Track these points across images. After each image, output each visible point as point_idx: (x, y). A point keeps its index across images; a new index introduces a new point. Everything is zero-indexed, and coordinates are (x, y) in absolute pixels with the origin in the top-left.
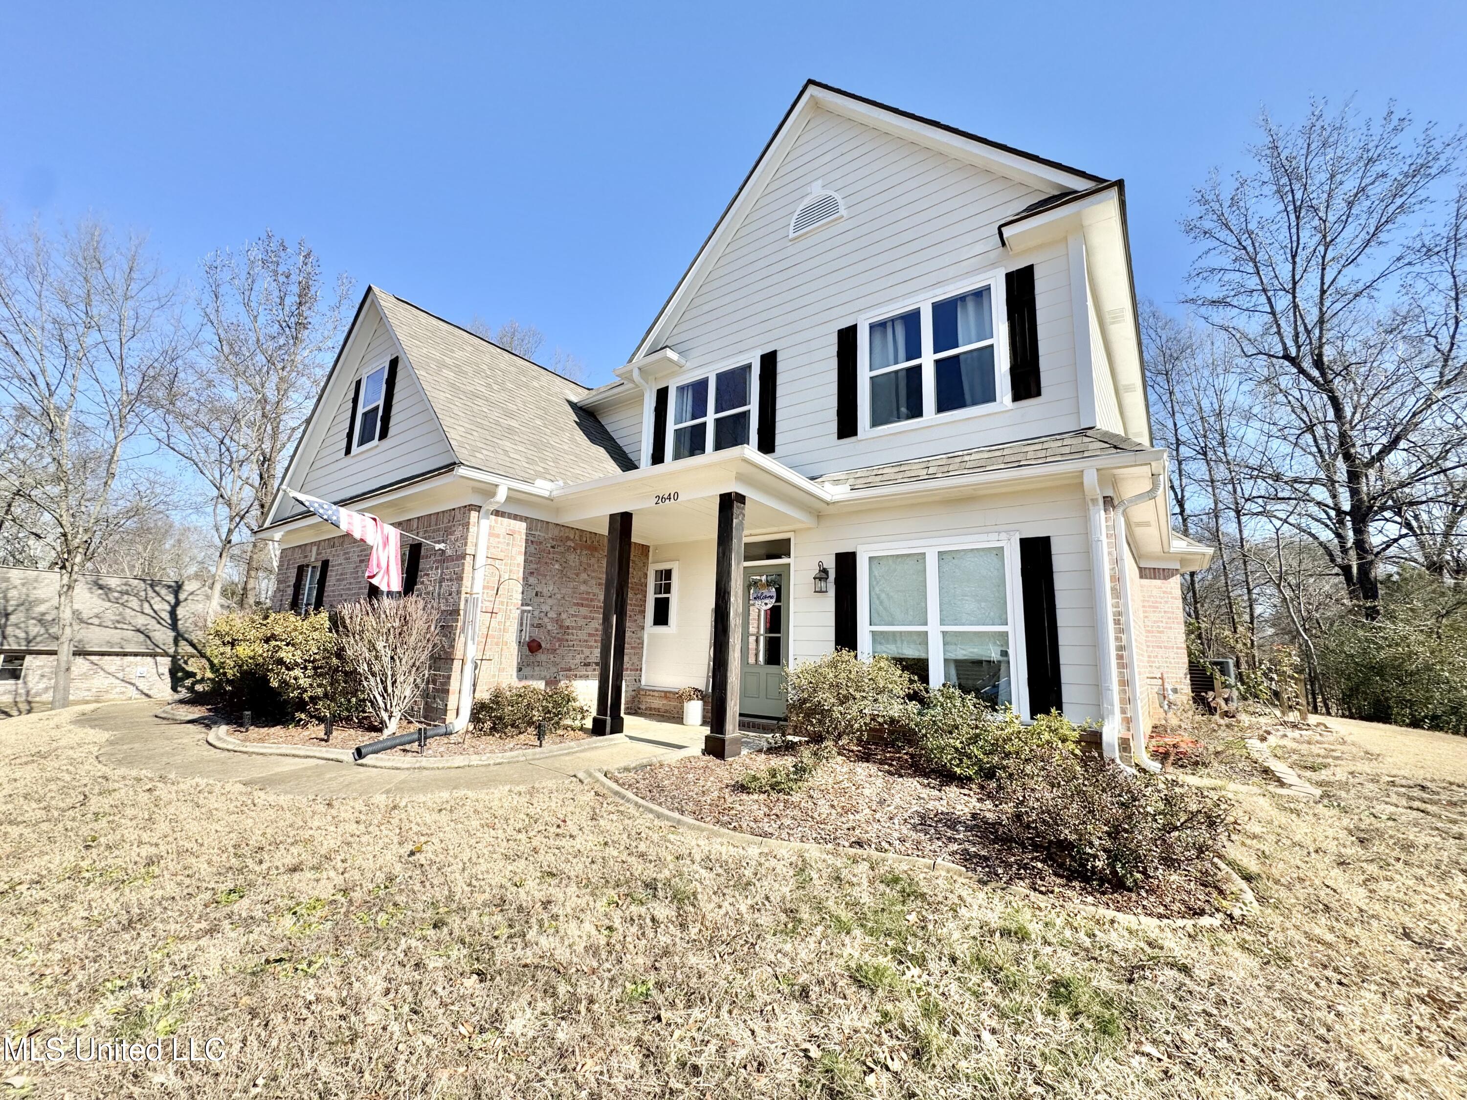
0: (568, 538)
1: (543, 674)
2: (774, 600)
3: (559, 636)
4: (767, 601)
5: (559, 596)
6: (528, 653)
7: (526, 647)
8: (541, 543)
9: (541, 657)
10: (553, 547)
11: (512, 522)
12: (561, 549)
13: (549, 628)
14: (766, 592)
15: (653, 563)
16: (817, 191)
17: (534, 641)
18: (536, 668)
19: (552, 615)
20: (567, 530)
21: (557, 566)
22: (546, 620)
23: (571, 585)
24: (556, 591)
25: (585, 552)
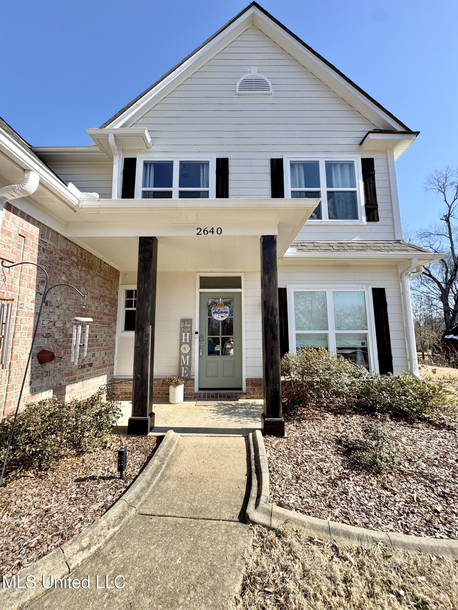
0: (73, 254)
1: (51, 383)
2: (228, 315)
3: (64, 344)
4: (222, 315)
5: (65, 307)
6: (37, 364)
7: (36, 359)
8: (51, 252)
9: (49, 366)
10: (61, 259)
11: (25, 223)
12: (66, 262)
13: (57, 337)
14: (222, 309)
15: (122, 284)
16: (254, 73)
17: (43, 351)
18: (45, 379)
19: (59, 324)
20: (72, 246)
21: (63, 278)
22: (54, 329)
23: (74, 297)
24: (63, 301)
25: (84, 269)
